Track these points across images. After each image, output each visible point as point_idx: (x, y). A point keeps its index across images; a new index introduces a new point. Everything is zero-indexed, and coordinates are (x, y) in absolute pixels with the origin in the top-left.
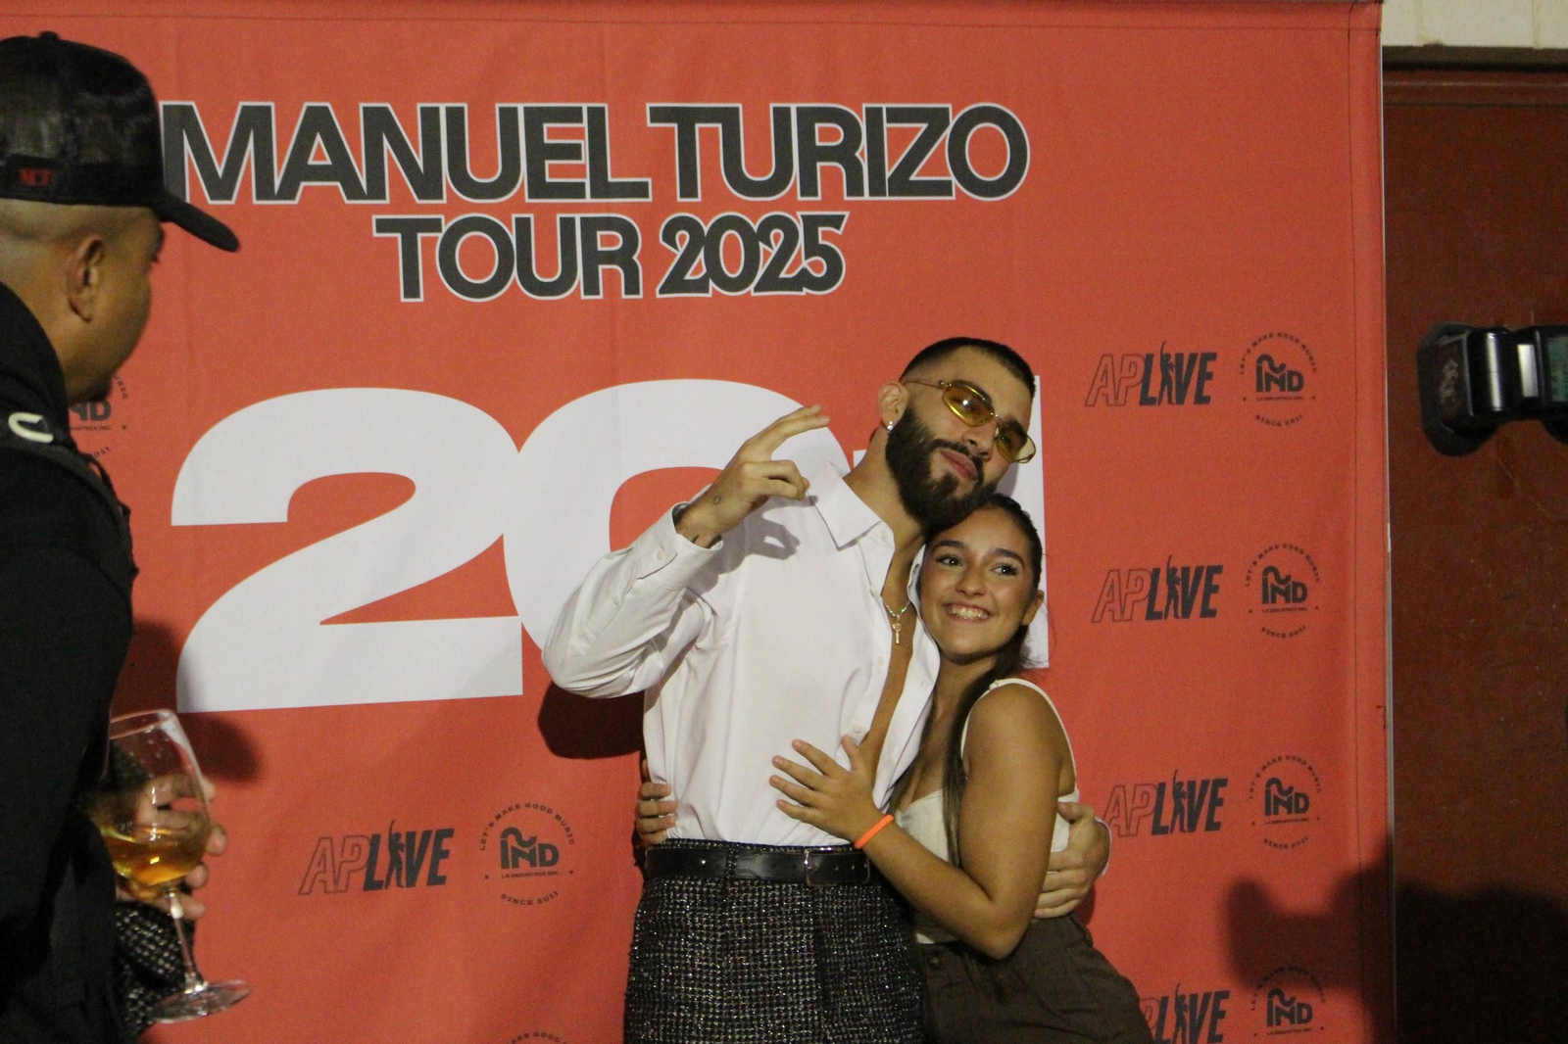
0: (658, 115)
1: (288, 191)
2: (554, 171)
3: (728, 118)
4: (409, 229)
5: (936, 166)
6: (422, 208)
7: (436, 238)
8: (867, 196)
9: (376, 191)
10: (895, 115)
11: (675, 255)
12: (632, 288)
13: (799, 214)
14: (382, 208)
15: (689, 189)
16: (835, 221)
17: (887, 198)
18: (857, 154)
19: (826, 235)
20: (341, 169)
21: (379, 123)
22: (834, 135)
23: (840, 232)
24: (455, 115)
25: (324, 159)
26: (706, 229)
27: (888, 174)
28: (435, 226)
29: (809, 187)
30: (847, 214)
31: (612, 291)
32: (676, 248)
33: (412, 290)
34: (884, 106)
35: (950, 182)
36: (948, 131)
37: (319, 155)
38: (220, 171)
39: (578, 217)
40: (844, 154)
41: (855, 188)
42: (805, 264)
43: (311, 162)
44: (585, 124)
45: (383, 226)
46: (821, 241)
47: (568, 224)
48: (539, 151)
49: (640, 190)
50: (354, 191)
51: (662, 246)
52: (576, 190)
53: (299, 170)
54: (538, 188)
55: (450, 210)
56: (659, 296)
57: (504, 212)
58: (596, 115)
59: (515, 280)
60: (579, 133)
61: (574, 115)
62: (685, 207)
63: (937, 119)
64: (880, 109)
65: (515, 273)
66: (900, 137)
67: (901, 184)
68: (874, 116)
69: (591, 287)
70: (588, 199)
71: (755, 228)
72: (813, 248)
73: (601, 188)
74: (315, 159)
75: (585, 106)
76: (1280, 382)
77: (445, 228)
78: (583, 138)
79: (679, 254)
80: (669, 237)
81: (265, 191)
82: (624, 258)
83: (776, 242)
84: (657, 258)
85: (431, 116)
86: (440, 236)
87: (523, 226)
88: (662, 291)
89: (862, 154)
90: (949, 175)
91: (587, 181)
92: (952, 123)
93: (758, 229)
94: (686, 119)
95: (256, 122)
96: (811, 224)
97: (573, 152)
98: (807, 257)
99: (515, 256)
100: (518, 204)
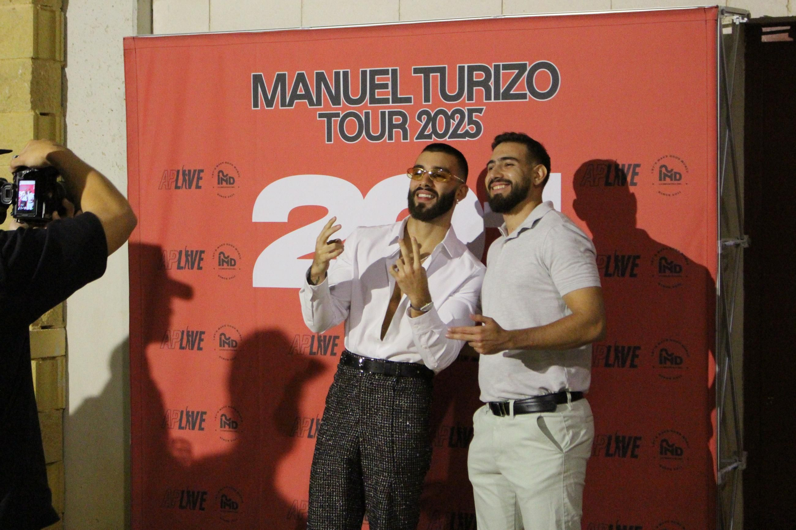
0: (416, 71)
1: (291, 104)
2: (379, 94)
3: (442, 71)
4: (329, 117)
5: (521, 87)
6: (333, 109)
7: (338, 120)
8: (493, 100)
9: (319, 103)
10: (506, 67)
11: (421, 125)
12: (405, 138)
13: (466, 108)
14: (320, 109)
15: (427, 99)
16: (480, 111)
17: (501, 101)
18: (490, 84)
19: (476, 116)
20: (308, 96)
21: (321, 78)
22: (481, 76)
23: (481, 115)
24: (345, 74)
25: (302, 92)
26: (432, 115)
27: (502, 91)
28: (337, 115)
29: (470, 98)
30: (484, 108)
31: (398, 139)
32: (422, 122)
33: (329, 139)
34: (501, 64)
35: (526, 94)
36: (526, 73)
37: (301, 91)
38: (269, 97)
39: (387, 111)
40: (485, 84)
41: (488, 97)
42: (467, 128)
43: (298, 93)
44: (390, 76)
45: (321, 116)
46: (474, 119)
47: (383, 114)
48: (374, 86)
49: (408, 100)
50: (311, 103)
51: (417, 121)
52: (387, 101)
53: (294, 96)
54: (373, 100)
55: (343, 110)
56: (415, 141)
57: (360, 110)
58: (394, 72)
59: (364, 136)
60: (388, 79)
61: (386, 72)
62: (425, 106)
63: (522, 68)
64: (500, 65)
65: (364, 133)
66: (507, 76)
67: (507, 95)
68: (497, 68)
69: (390, 138)
70: (391, 104)
71: (449, 114)
72: (471, 121)
73: (396, 100)
74: (299, 92)
75: (390, 69)
76: (670, 177)
77: (341, 116)
78: (389, 81)
79: (423, 124)
80: (419, 118)
81: (283, 104)
82: (402, 126)
83: (457, 119)
84: (414, 126)
85: (337, 74)
86: (339, 119)
87: (367, 114)
88: (417, 139)
89: (492, 83)
90: (526, 91)
91: (390, 97)
92: (528, 69)
93: (451, 114)
94: (427, 72)
95: (281, 79)
96: (471, 112)
97: (385, 86)
98: (469, 125)
99: (364, 126)
100: (365, 107)
